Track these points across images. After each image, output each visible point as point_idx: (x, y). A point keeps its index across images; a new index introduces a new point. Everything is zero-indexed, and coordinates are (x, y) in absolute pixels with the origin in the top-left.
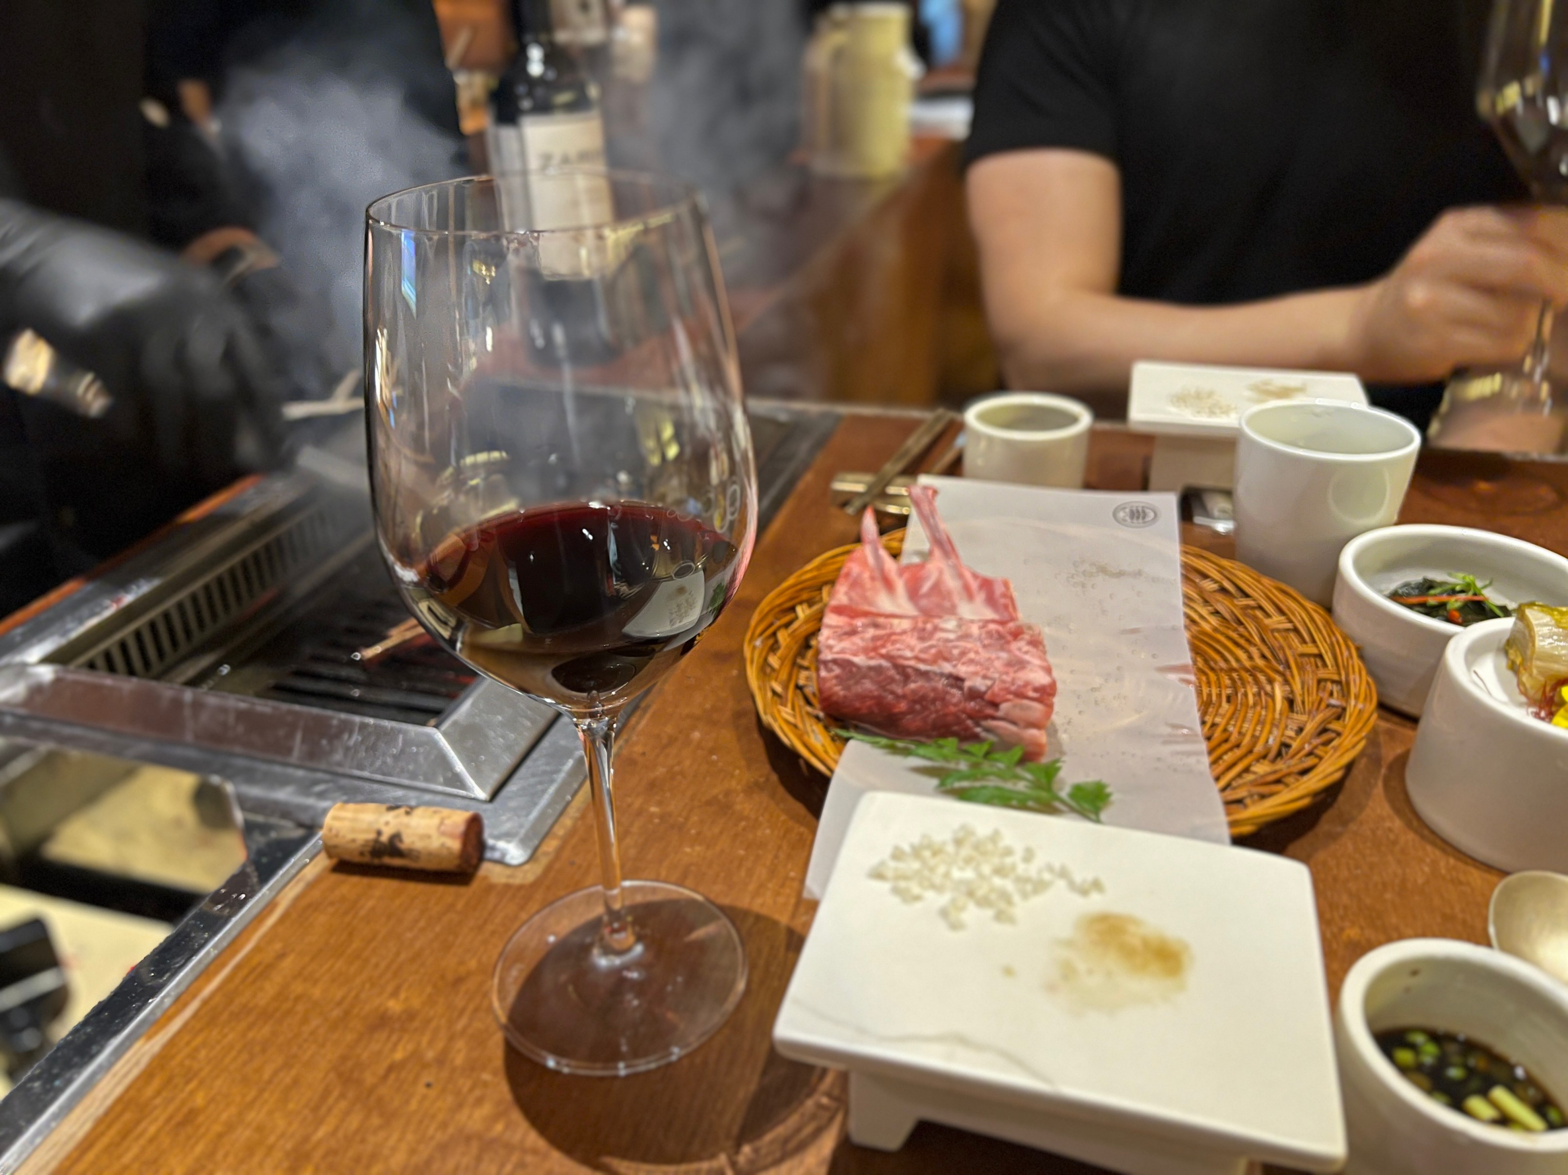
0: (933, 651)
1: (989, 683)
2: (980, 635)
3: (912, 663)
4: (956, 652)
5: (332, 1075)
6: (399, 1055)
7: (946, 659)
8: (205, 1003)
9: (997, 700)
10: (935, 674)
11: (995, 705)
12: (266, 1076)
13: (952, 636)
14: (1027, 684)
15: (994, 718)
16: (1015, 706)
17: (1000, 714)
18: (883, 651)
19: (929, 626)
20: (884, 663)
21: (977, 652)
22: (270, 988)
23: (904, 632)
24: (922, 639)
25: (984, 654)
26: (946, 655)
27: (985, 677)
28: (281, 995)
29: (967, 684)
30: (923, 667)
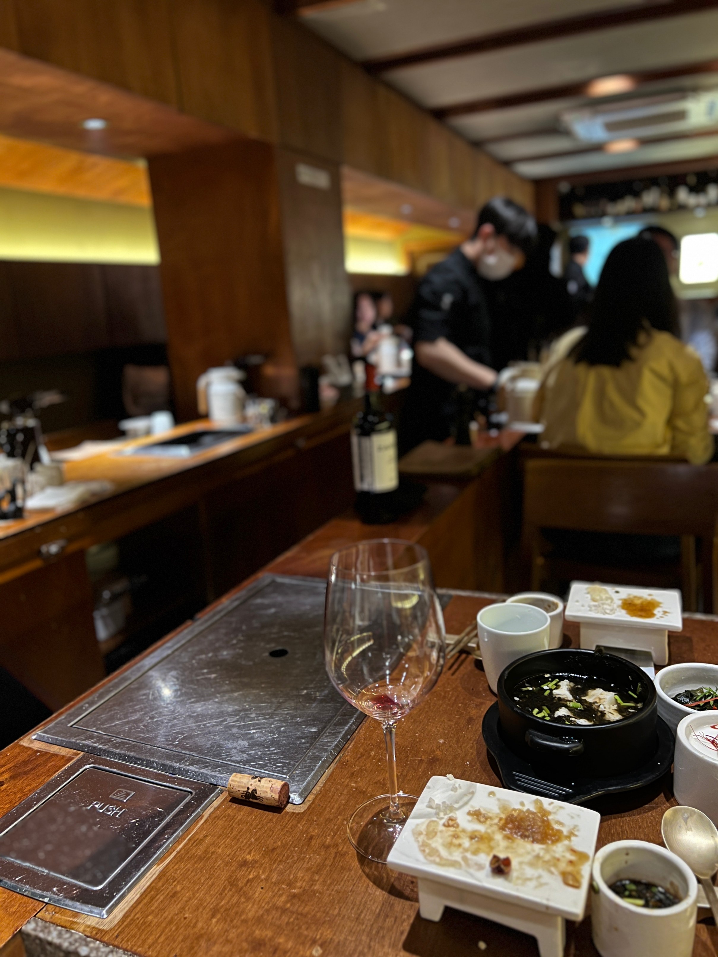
5: (226, 882)
6: (251, 877)
8: (178, 853)
12: (202, 881)
22: (202, 848)
28: (206, 851)
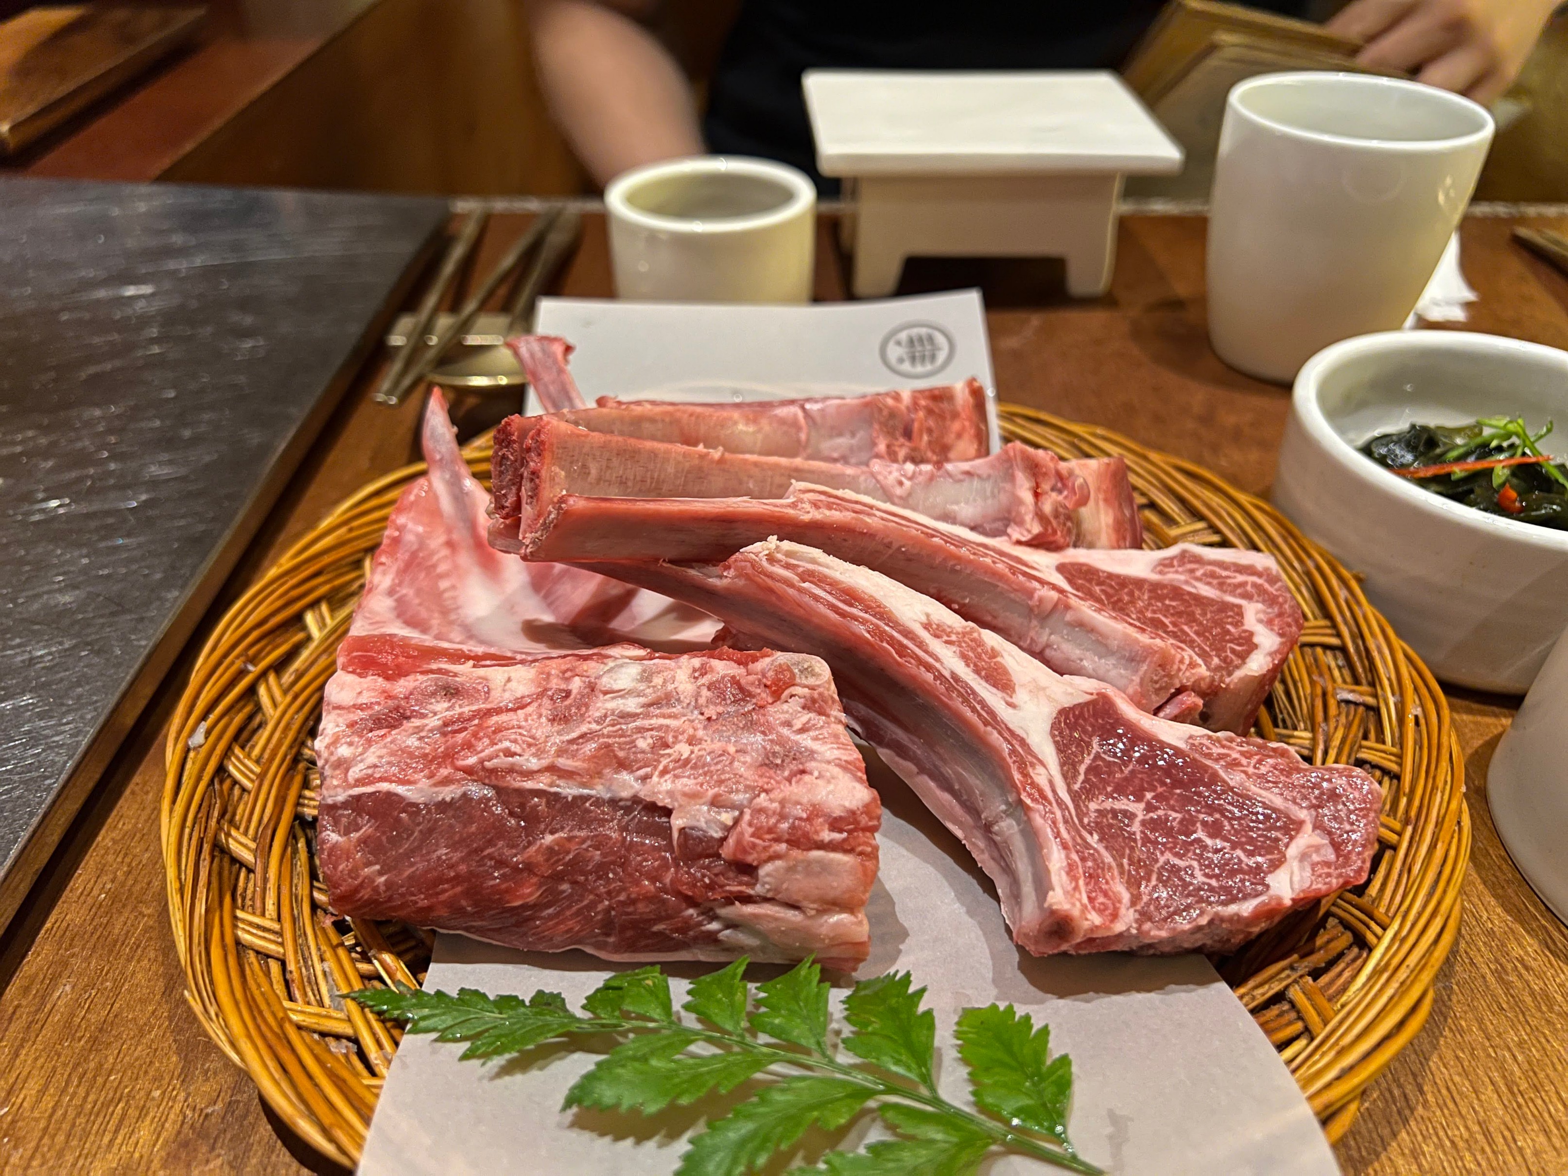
0: (590, 747)
1: (727, 817)
2: (697, 696)
3: (541, 783)
4: (643, 744)
7: (623, 765)
9: (751, 859)
10: (598, 802)
11: (748, 870)
13: (631, 705)
14: (815, 812)
15: (747, 900)
16: (791, 869)
17: (759, 889)
18: (472, 760)
19: (576, 685)
20: (476, 790)
21: (692, 741)
23: (520, 705)
24: (560, 719)
25: (712, 744)
26: (621, 754)
27: (716, 803)
29: (677, 822)
30: (569, 790)
